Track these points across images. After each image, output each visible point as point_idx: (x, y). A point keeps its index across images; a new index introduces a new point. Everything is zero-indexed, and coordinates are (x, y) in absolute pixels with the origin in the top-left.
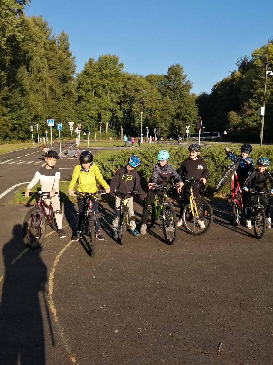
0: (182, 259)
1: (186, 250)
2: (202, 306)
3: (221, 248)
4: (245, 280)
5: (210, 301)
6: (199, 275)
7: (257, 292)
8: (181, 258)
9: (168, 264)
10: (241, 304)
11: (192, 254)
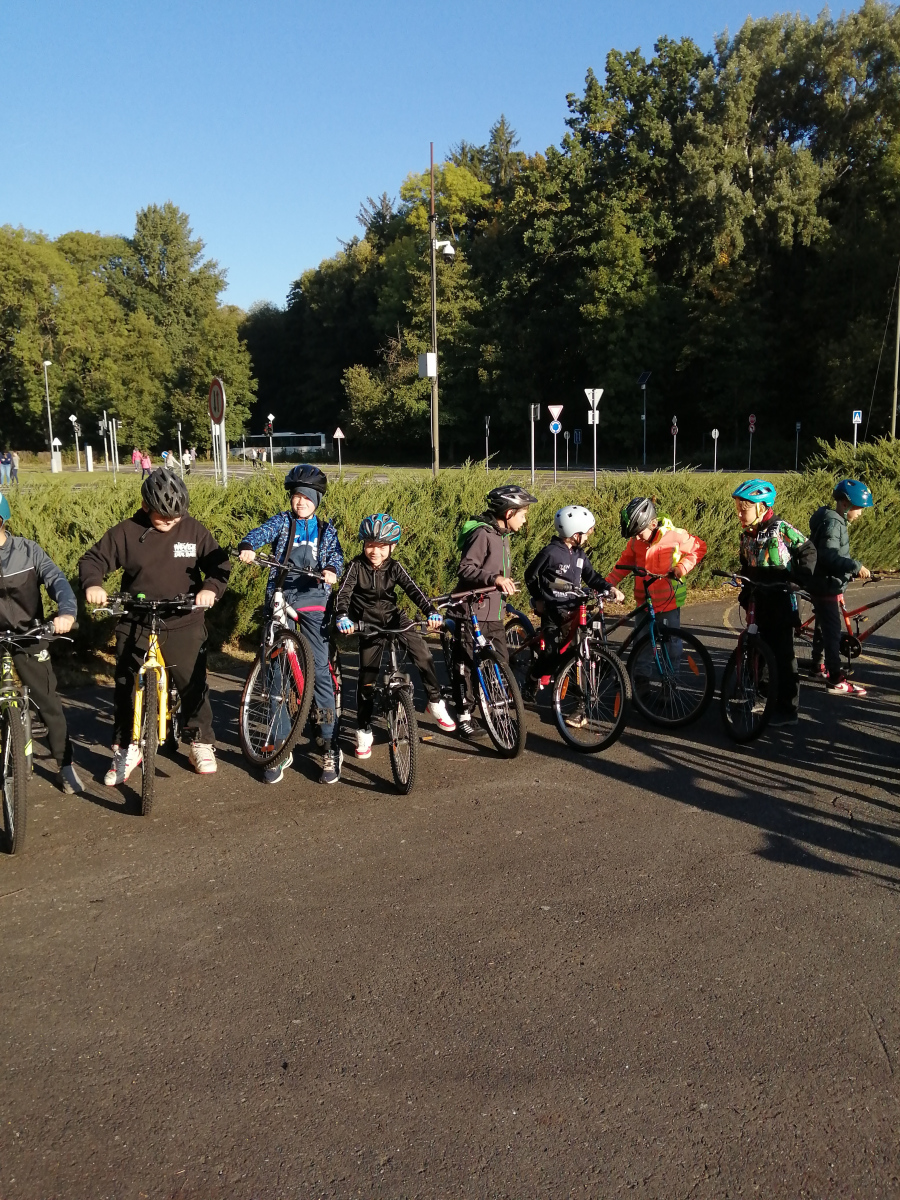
0: (96, 918)
1: (120, 877)
2: (132, 1116)
3: (258, 843)
4: (318, 957)
5: (168, 1087)
6: (147, 977)
7: (353, 997)
8: (94, 912)
9: (28, 951)
10: (285, 1066)
11: (140, 886)
